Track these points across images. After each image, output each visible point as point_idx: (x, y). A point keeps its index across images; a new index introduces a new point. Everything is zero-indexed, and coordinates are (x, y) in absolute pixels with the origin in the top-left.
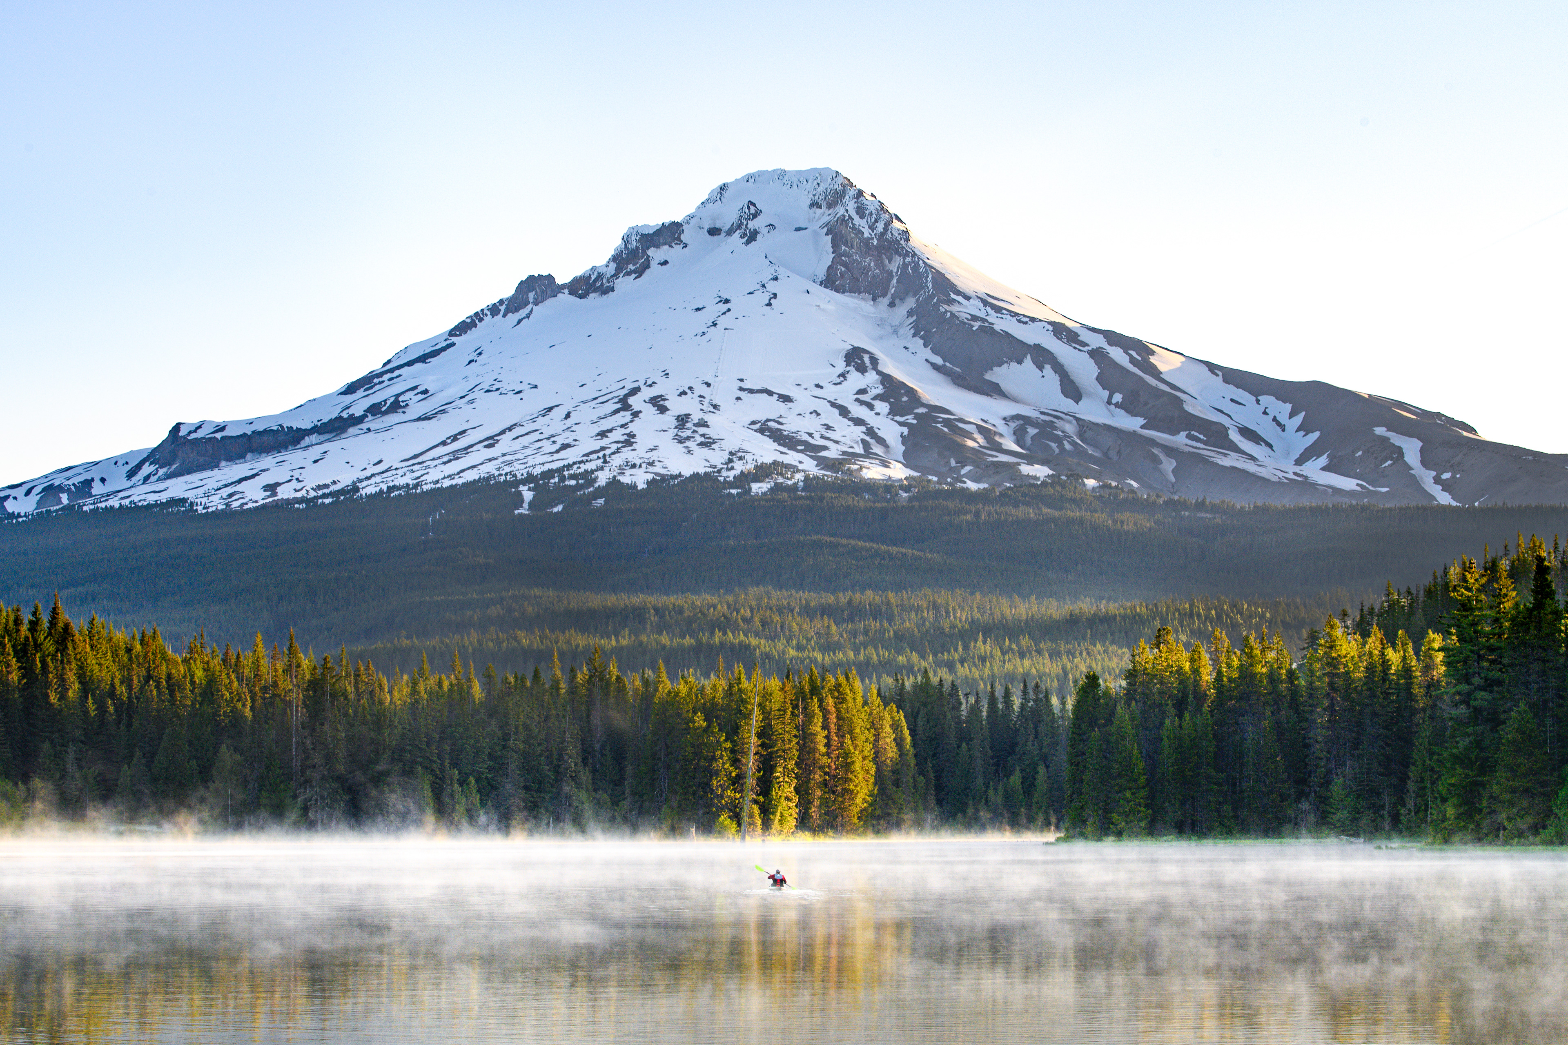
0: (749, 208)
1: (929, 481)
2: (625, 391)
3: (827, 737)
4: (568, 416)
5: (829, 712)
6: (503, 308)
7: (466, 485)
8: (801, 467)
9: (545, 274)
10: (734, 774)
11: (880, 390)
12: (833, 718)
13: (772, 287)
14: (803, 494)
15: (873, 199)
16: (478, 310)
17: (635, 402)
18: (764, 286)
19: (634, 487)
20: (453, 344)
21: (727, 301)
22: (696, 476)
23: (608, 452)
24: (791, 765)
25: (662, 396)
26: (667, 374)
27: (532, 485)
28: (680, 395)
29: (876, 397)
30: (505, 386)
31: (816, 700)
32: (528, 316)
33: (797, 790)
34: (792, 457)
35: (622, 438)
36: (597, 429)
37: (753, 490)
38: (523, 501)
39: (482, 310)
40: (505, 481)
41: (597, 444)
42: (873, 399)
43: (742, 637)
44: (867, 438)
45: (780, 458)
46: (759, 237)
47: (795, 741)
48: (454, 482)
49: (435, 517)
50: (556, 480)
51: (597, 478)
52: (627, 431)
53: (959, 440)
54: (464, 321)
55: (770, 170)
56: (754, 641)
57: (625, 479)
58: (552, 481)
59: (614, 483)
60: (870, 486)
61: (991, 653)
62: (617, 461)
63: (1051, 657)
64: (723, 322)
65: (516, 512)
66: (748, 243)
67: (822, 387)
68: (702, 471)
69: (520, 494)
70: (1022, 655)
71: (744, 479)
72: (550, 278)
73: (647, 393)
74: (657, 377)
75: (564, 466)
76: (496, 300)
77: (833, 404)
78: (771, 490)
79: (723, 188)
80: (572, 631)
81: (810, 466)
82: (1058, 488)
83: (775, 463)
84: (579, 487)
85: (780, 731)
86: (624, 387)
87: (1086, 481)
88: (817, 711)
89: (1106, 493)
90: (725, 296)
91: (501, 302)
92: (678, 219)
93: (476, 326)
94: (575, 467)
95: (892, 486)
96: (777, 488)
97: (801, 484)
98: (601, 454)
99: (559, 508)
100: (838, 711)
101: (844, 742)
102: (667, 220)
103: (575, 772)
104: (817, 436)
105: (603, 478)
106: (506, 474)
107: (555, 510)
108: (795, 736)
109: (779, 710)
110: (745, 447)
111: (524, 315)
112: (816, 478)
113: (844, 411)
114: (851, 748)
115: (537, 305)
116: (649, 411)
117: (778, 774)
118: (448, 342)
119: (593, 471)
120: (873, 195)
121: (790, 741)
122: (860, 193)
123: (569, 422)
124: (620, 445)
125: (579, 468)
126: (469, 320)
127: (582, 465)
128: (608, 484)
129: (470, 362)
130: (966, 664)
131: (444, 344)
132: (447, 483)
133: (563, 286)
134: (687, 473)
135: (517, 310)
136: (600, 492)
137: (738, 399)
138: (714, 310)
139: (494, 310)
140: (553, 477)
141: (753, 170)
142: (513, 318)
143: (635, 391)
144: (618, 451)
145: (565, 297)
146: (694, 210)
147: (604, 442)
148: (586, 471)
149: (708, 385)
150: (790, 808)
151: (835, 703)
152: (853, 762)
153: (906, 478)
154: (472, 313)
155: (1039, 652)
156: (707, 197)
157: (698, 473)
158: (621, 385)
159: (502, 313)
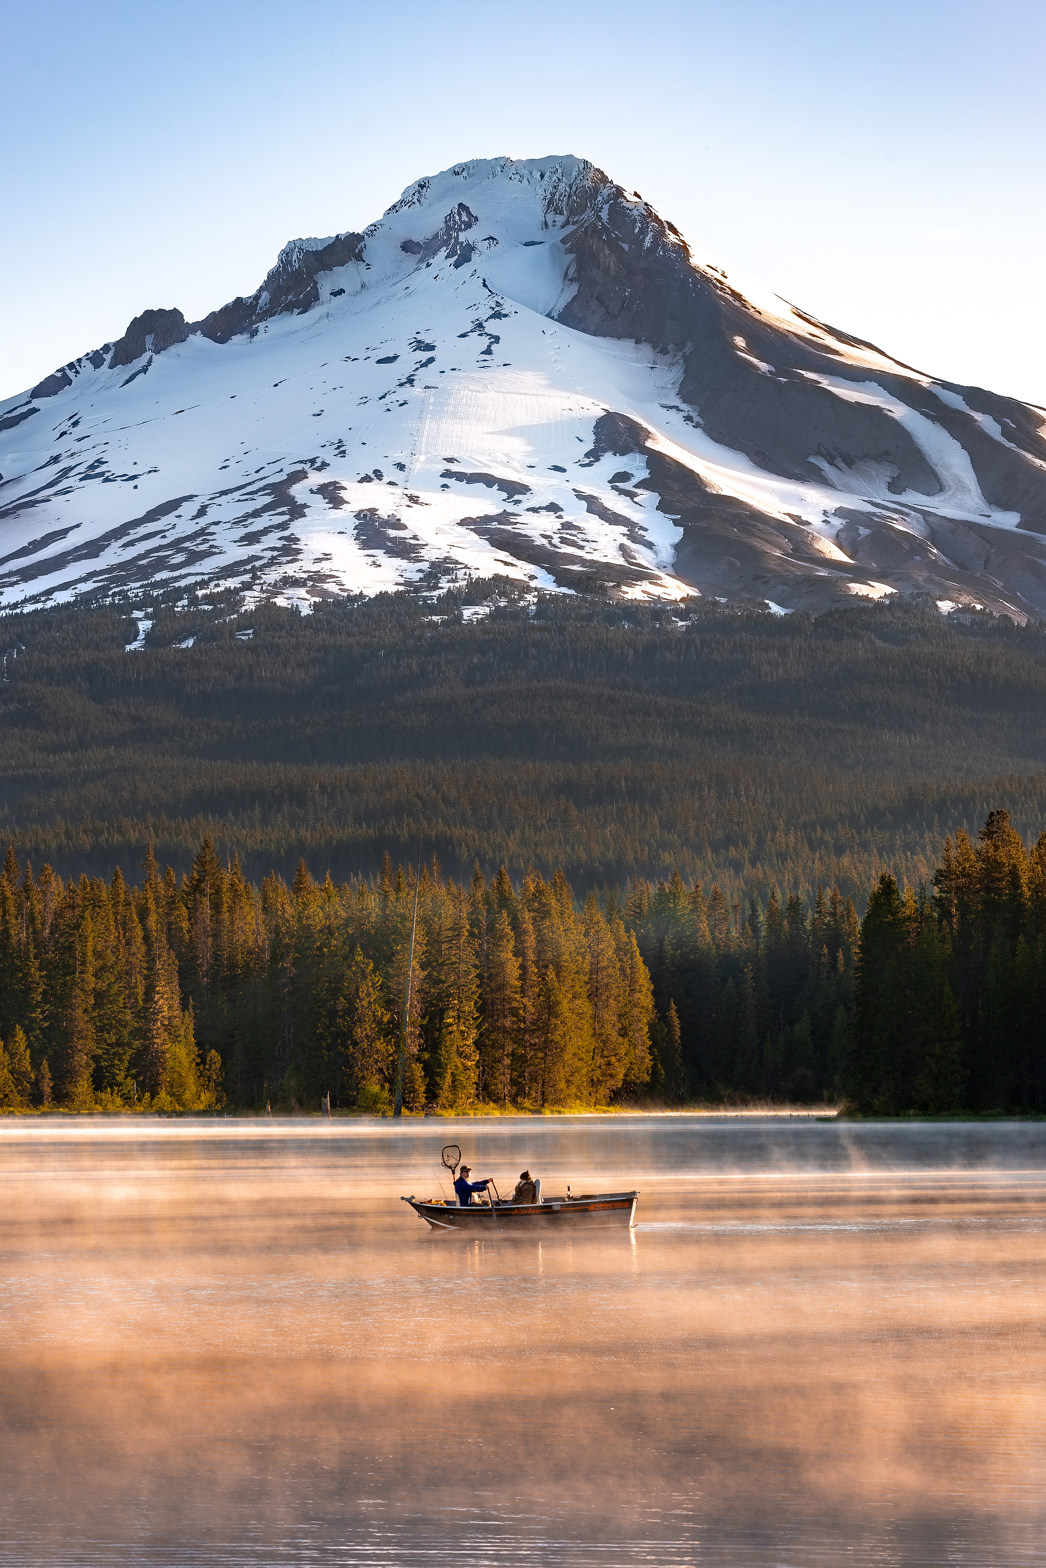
0: (459, 214)
1: (716, 603)
2: (283, 477)
3: (522, 967)
4: (202, 512)
5: (525, 932)
6: (108, 357)
7: (58, 608)
8: (533, 584)
9: (168, 308)
10: (385, 1019)
11: (644, 474)
12: (531, 941)
13: (492, 327)
14: (535, 622)
15: (637, 199)
16: (73, 359)
17: (299, 492)
18: (480, 326)
19: (294, 612)
20: (35, 410)
21: (430, 348)
22: (383, 596)
23: (258, 564)
24: (469, 1007)
25: (335, 483)
26: (344, 452)
27: (150, 610)
28: (362, 481)
29: (640, 485)
30: (114, 467)
31: (505, 915)
32: (144, 370)
33: (479, 1044)
34: (520, 570)
35: (279, 544)
36: (241, 532)
37: (465, 617)
38: (137, 633)
39: (79, 360)
40: (112, 604)
41: (243, 552)
42: (636, 486)
43: (441, 827)
44: (628, 543)
45: (504, 571)
46: (475, 256)
47: (474, 972)
48: (39, 606)
49: (11, 655)
50: (185, 602)
51: (243, 599)
52: (286, 533)
53: (758, 545)
54: (52, 376)
55: (489, 158)
56: (457, 832)
57: (280, 601)
58: (180, 604)
59: (266, 607)
60: (632, 610)
61: (795, 848)
62: (272, 576)
63: (881, 855)
64: (424, 376)
65: (128, 648)
66: (457, 265)
67: (563, 470)
68: (392, 589)
69: (134, 622)
70: (839, 850)
71: (454, 600)
72: (176, 314)
73: (316, 479)
74: (328, 455)
75: (196, 583)
76: (98, 346)
77: (580, 496)
78: (491, 616)
79: (422, 185)
80: (201, 816)
81: (545, 582)
82: (900, 614)
83: (497, 578)
84: (217, 613)
85: (454, 959)
86: (281, 471)
87: (939, 603)
88: (508, 929)
89: (967, 619)
90: (428, 339)
91: (106, 348)
92: (359, 229)
93: (70, 382)
94: (212, 584)
95: (663, 611)
96: (496, 615)
97: (533, 607)
98: (249, 567)
99: (190, 643)
100: (538, 930)
101: (545, 974)
102: (343, 229)
103: (169, 1018)
104: (556, 541)
105: (250, 602)
106: (114, 594)
107: (184, 646)
108: (476, 967)
109: (451, 929)
110: (456, 554)
111: (139, 368)
112: (555, 598)
113: (594, 506)
114: (556, 984)
115: (157, 352)
116: (319, 503)
117: (450, 1020)
118: (30, 406)
119: (237, 591)
120: (636, 194)
121: (467, 973)
122: (619, 191)
123: (203, 522)
124: (275, 553)
125: (217, 586)
126: (59, 375)
127: (221, 582)
128: (258, 608)
129: (62, 435)
130: (759, 865)
131: (24, 409)
132: (29, 608)
133: (195, 327)
134: (371, 592)
135: (128, 360)
136: (248, 621)
137: (445, 486)
138: (410, 359)
139: (96, 358)
140: (182, 599)
141: (464, 159)
142: (123, 372)
143: (297, 477)
144: (272, 562)
145: (197, 340)
146: (380, 217)
147: (255, 549)
148: (228, 590)
149: (401, 467)
150: (466, 1068)
151: (534, 919)
152: (558, 1003)
153: (683, 600)
154: (64, 363)
155: (864, 845)
156: (399, 198)
157: (386, 593)
158: (277, 467)
159: (106, 364)
